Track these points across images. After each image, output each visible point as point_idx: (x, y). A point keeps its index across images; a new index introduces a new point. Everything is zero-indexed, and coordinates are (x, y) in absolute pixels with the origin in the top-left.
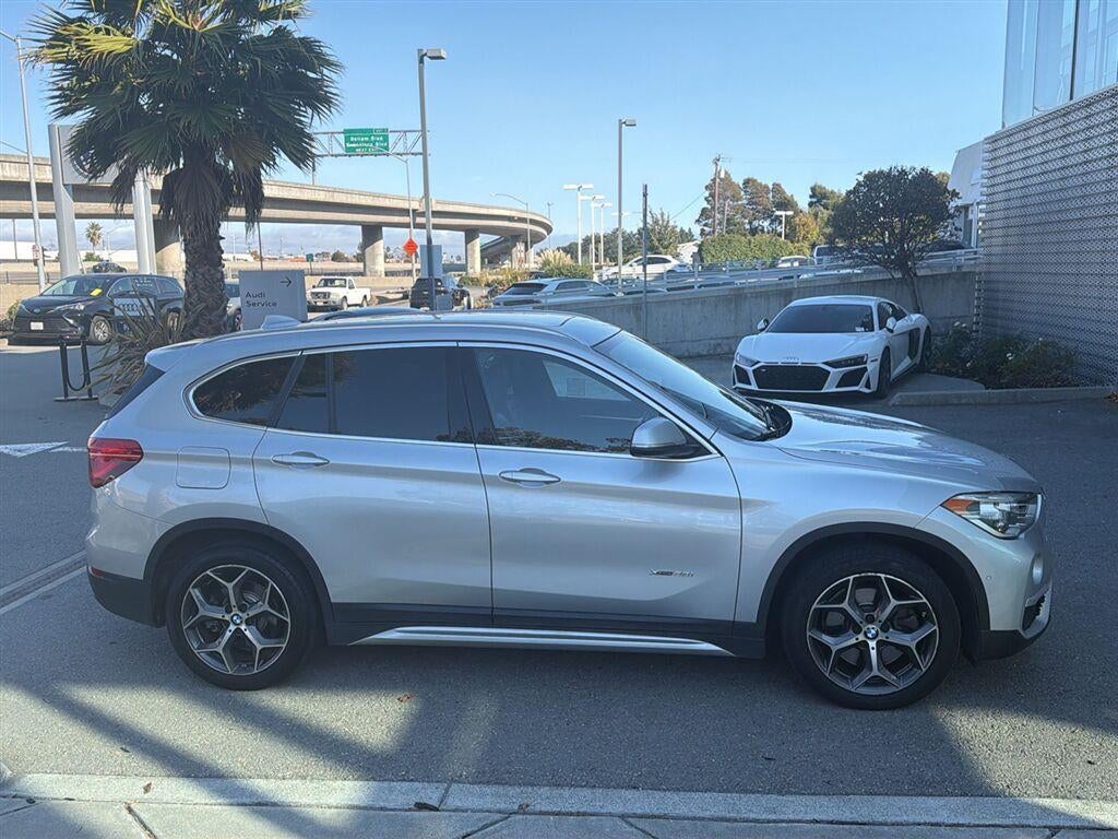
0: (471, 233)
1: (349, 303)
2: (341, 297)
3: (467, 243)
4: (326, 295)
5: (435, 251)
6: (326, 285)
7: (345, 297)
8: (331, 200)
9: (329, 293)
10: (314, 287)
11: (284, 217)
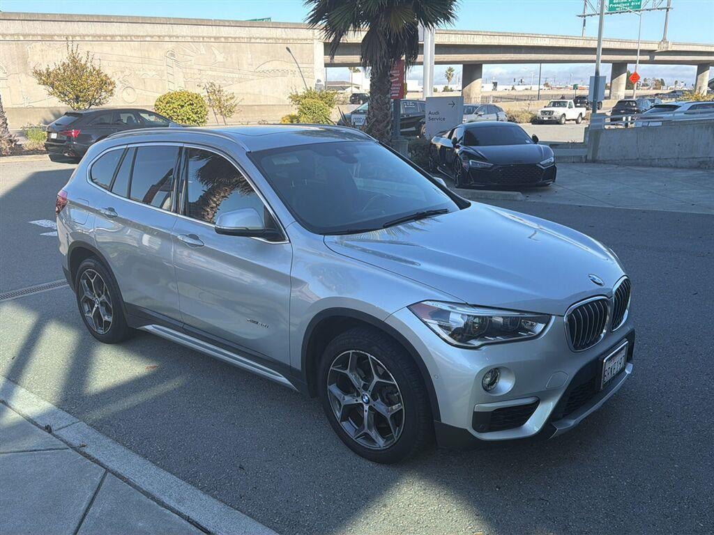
0: (703, 67)
1: (567, 118)
2: (561, 114)
3: (698, 75)
4: (551, 113)
5: (601, 80)
6: (554, 106)
7: (564, 114)
8: (588, 46)
9: (553, 112)
10: (545, 107)
11: (552, 59)
